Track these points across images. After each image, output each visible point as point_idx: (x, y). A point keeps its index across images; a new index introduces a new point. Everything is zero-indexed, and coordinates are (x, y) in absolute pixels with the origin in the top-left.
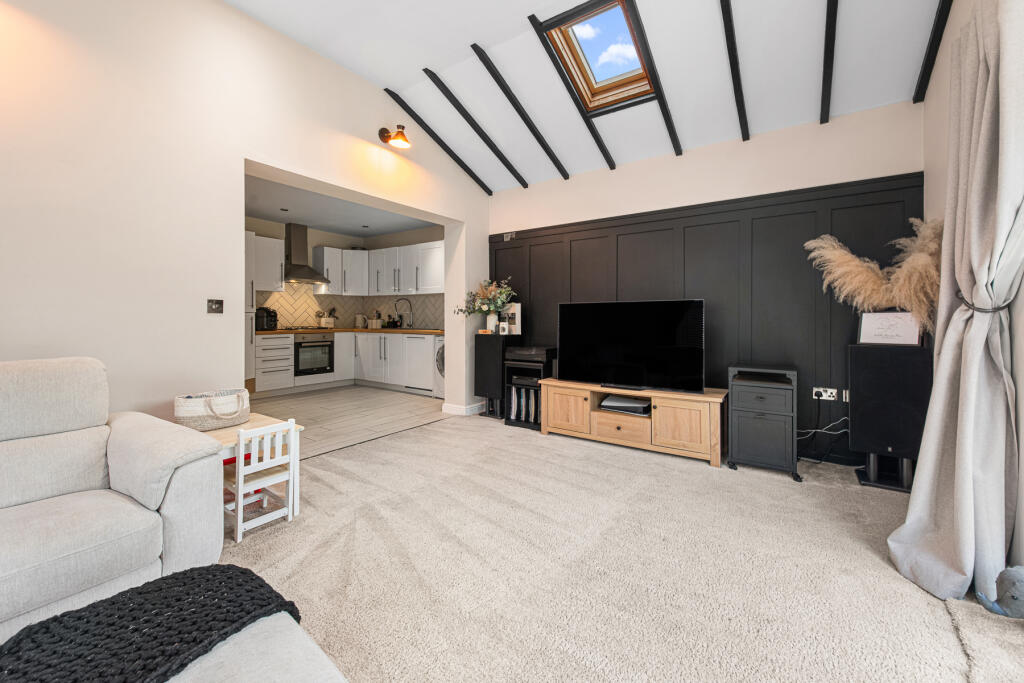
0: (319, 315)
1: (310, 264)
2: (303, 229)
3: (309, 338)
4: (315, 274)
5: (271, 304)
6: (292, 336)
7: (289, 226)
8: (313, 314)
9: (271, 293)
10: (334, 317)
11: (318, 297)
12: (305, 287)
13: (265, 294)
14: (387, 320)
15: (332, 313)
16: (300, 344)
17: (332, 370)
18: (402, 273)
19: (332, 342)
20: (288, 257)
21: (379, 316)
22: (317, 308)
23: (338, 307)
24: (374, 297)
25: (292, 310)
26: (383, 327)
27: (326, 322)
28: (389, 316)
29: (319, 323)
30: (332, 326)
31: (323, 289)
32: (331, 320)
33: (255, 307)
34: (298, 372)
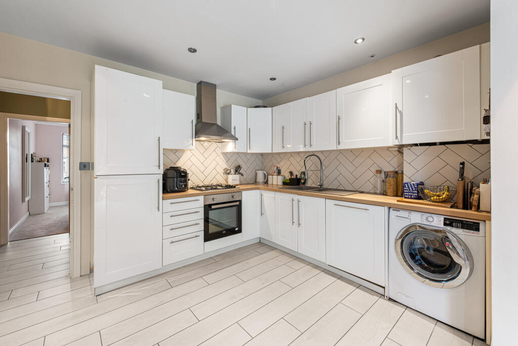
0: (227, 172)
1: (219, 123)
2: (213, 87)
3: (219, 198)
4: (223, 132)
5: (182, 164)
6: (201, 198)
7: (200, 84)
8: (222, 171)
9: (183, 151)
10: (239, 173)
11: (225, 154)
12: (215, 145)
13: (177, 152)
14: (288, 176)
15: (238, 169)
16: (210, 206)
17: (240, 231)
18: (313, 126)
19: (240, 201)
20: (199, 116)
21: (279, 173)
22: (225, 166)
23: (241, 163)
24: (279, 154)
25: (202, 169)
26: (284, 183)
27: (233, 179)
28: (291, 173)
29: (226, 180)
30: (238, 182)
31: (230, 146)
32: (237, 176)
33: (162, 167)
34: (208, 237)
